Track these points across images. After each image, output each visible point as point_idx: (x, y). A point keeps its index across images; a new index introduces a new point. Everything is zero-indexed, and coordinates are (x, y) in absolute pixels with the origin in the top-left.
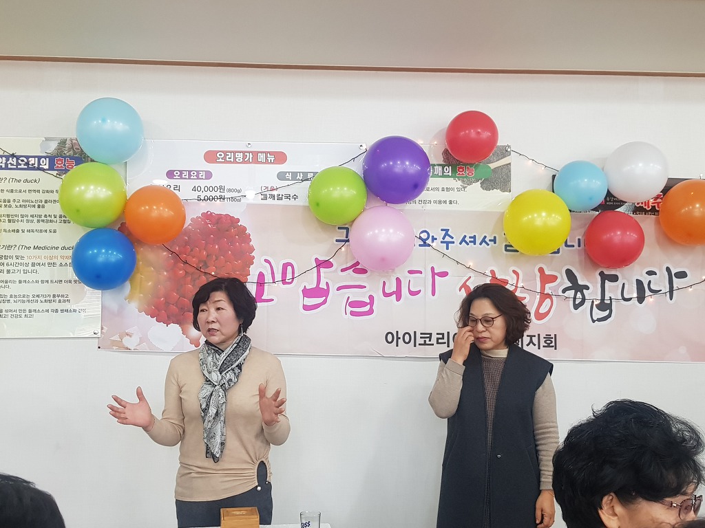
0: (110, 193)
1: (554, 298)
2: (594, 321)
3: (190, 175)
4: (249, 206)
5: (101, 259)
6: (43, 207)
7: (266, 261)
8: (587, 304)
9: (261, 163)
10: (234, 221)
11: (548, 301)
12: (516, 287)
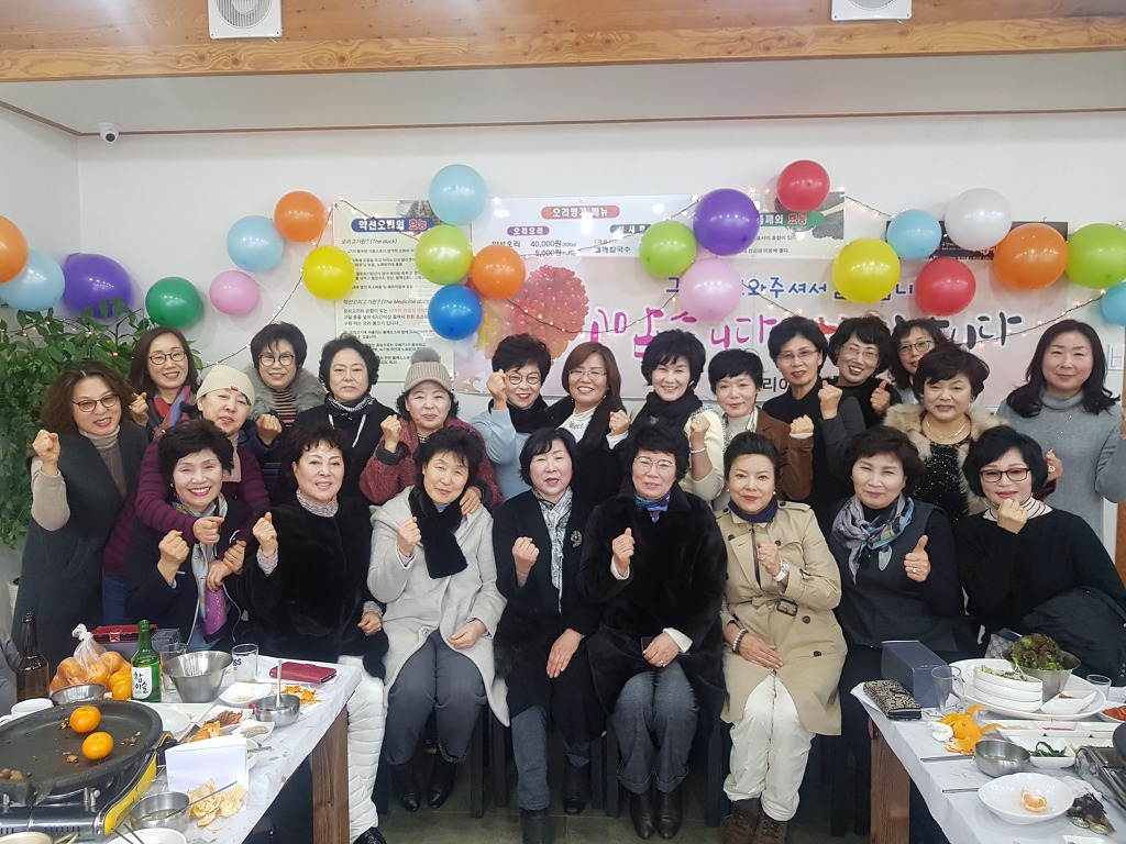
0: (458, 253)
3: (529, 231)
4: (584, 259)
5: (453, 313)
6: (401, 265)
7: (600, 311)
10: (569, 274)
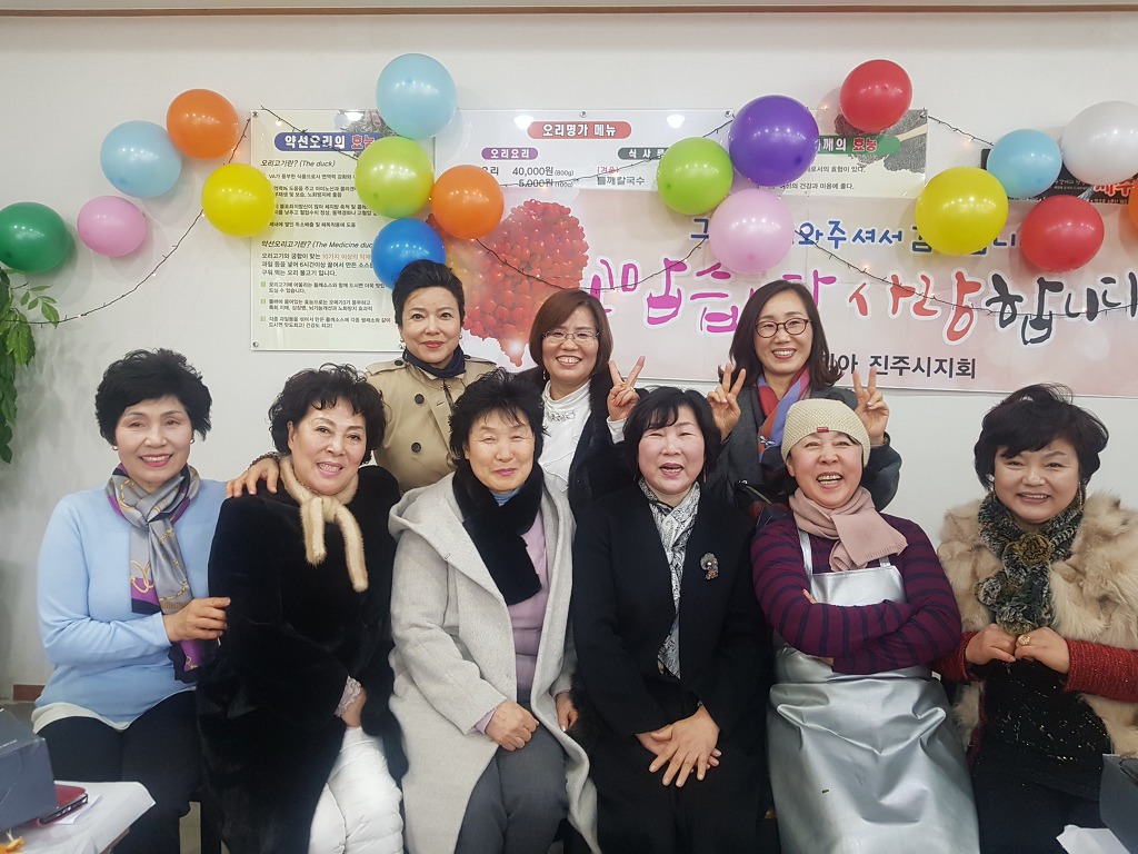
0: (414, 174)
1: (975, 312)
2: (1025, 343)
3: (510, 154)
4: (583, 192)
5: (404, 255)
6: (340, 195)
7: (603, 262)
8: (1019, 321)
9: (598, 137)
10: (564, 211)
11: (966, 316)
12: (925, 297)
